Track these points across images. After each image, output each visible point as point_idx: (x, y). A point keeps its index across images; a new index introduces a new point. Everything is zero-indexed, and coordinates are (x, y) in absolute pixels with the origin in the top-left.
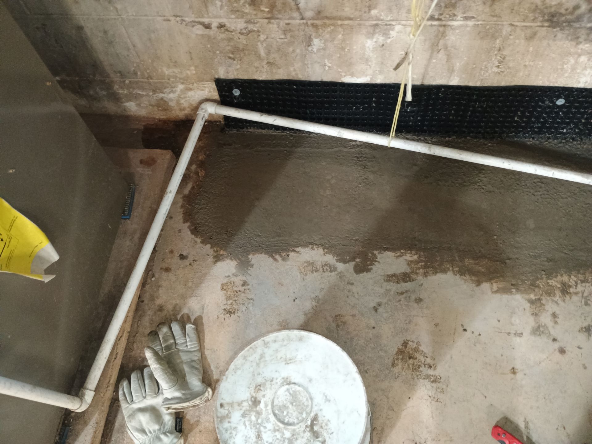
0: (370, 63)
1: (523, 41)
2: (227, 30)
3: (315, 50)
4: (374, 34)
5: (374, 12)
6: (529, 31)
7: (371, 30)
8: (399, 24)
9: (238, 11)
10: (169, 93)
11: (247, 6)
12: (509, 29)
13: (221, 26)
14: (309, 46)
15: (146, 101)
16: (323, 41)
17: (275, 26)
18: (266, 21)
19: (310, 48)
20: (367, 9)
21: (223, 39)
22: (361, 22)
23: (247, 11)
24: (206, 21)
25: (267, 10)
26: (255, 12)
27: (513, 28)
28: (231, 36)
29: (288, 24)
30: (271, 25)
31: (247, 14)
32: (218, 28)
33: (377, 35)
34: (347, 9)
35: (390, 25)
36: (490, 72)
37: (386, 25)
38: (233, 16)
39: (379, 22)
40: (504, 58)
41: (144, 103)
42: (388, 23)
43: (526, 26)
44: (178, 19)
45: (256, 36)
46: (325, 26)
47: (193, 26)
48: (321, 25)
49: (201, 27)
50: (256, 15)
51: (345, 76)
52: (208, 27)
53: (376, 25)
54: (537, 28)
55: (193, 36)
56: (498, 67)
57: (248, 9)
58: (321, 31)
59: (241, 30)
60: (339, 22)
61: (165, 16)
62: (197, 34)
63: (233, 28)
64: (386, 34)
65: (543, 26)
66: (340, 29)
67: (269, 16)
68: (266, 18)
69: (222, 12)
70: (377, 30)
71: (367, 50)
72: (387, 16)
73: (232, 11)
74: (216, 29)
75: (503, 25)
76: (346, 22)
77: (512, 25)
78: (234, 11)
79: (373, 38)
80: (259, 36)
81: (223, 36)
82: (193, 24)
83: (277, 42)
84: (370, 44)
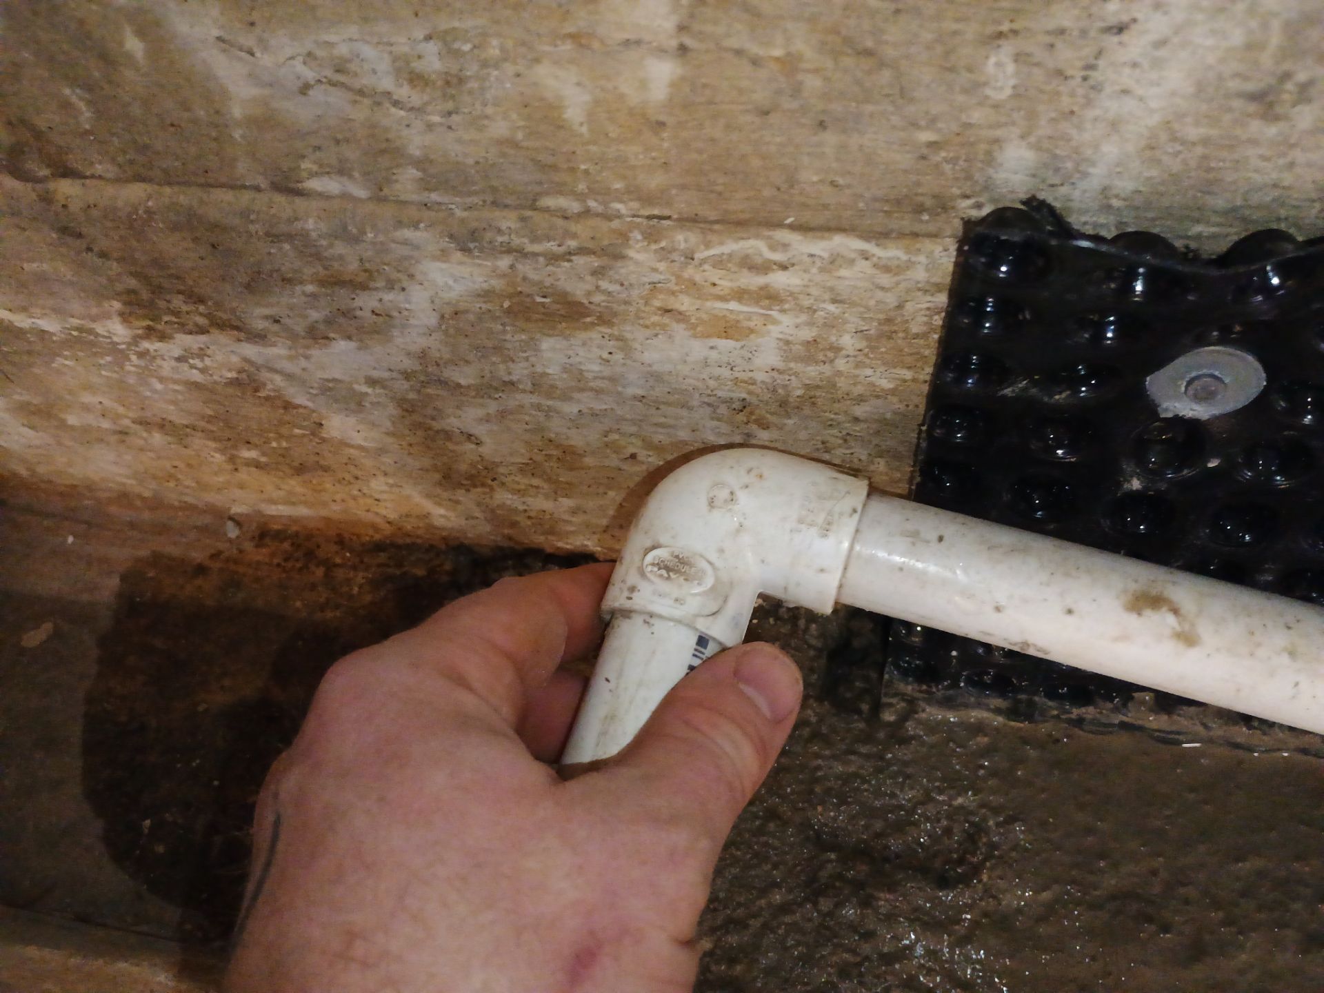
15: (89, 387)
41: (87, 408)
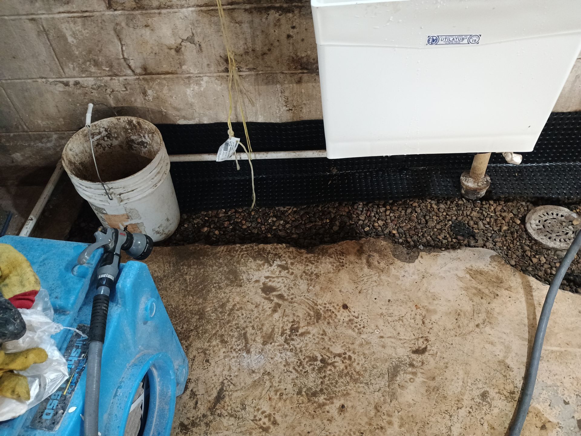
0: (194, 108)
1: (295, 85)
2: (81, 87)
3: (151, 99)
4: (190, 84)
5: (184, 67)
6: (296, 77)
7: (186, 81)
8: (205, 76)
9: (86, 71)
10: (47, 143)
11: (93, 67)
12: (282, 76)
13: (76, 83)
14: (145, 96)
15: (29, 151)
16: (155, 92)
17: (117, 81)
18: (109, 78)
19: (147, 98)
20: (179, 66)
21: (80, 94)
22: (178, 75)
23: (93, 70)
24: (65, 80)
25: (107, 69)
26: (99, 71)
27: (284, 75)
28: (86, 91)
29: (126, 79)
30: (114, 81)
31: (94, 73)
32: (74, 85)
33: (192, 85)
34: (165, 66)
35: (199, 77)
36: (282, 110)
37: (196, 77)
38: (84, 75)
39: (191, 75)
40: (287, 99)
41: (28, 154)
42: (198, 75)
43: (292, 73)
44: (44, 80)
45: (104, 90)
46: (152, 80)
47: (56, 85)
48: (150, 79)
49: (62, 85)
50: (100, 73)
51: (179, 119)
52: (67, 84)
53: (189, 77)
54: (300, 74)
55: (57, 92)
56: (286, 106)
57: (93, 69)
58: (151, 84)
59: (92, 85)
60: (163, 76)
61: (33, 79)
62: (60, 91)
63: (86, 84)
64: (198, 84)
65: (303, 73)
66: (165, 82)
67: (110, 73)
68: (109, 76)
69: (75, 72)
70: (191, 81)
71: (189, 97)
72: (195, 71)
73: (82, 71)
74: (73, 86)
75: (276, 73)
76: (168, 76)
77: (283, 73)
78: (83, 71)
79: (190, 87)
80: (106, 90)
81: (79, 91)
82: (55, 83)
83: (121, 94)
84: (189, 91)
